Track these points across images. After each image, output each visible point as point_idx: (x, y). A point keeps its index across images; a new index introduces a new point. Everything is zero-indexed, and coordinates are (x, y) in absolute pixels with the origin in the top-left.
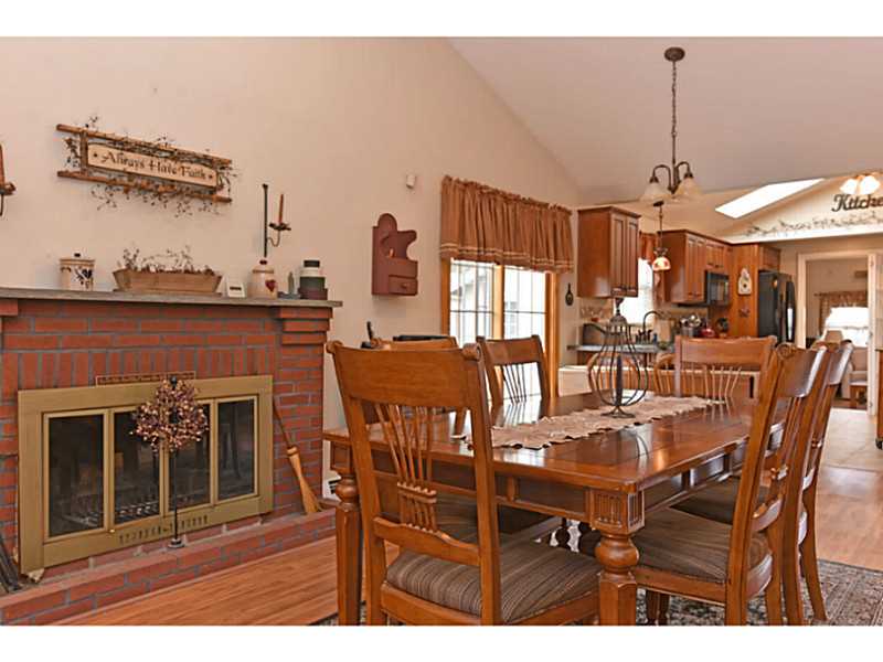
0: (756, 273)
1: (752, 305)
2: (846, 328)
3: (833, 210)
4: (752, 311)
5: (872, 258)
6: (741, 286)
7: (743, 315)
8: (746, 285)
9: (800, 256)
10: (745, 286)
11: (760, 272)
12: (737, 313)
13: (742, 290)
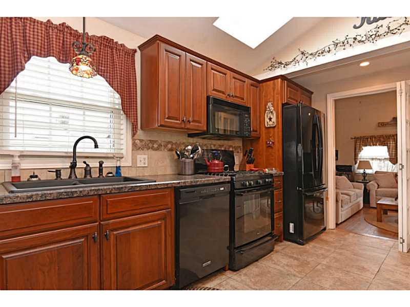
0: (280, 106)
1: (277, 138)
2: (373, 159)
3: (355, 27)
4: (276, 143)
5: (400, 86)
6: (267, 120)
7: (269, 147)
8: (272, 118)
9: (328, 96)
10: (270, 119)
11: (283, 105)
12: (265, 146)
13: (268, 123)
